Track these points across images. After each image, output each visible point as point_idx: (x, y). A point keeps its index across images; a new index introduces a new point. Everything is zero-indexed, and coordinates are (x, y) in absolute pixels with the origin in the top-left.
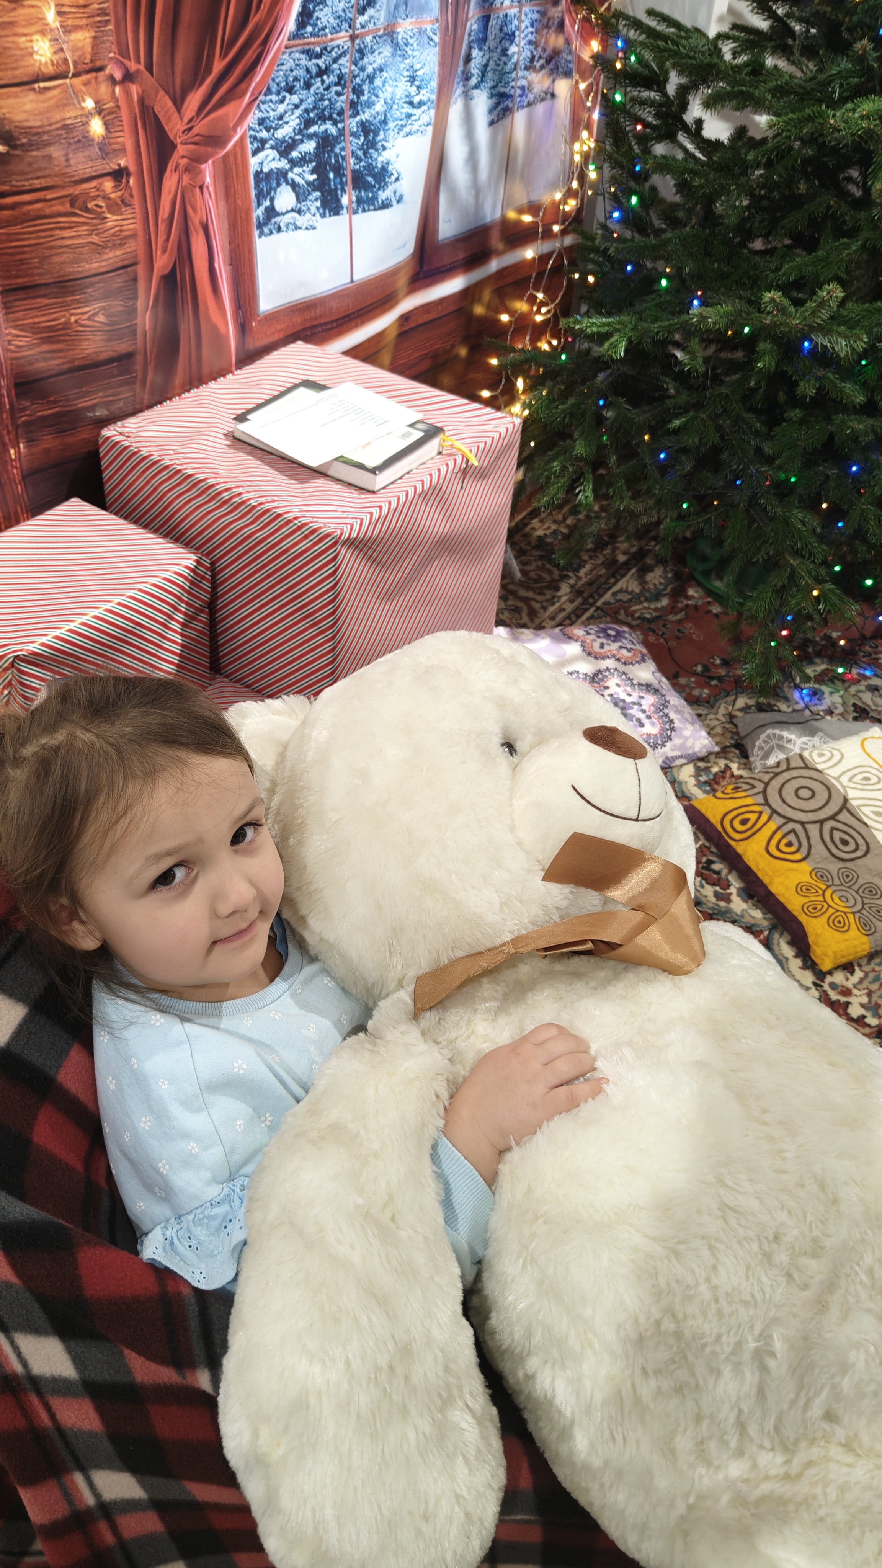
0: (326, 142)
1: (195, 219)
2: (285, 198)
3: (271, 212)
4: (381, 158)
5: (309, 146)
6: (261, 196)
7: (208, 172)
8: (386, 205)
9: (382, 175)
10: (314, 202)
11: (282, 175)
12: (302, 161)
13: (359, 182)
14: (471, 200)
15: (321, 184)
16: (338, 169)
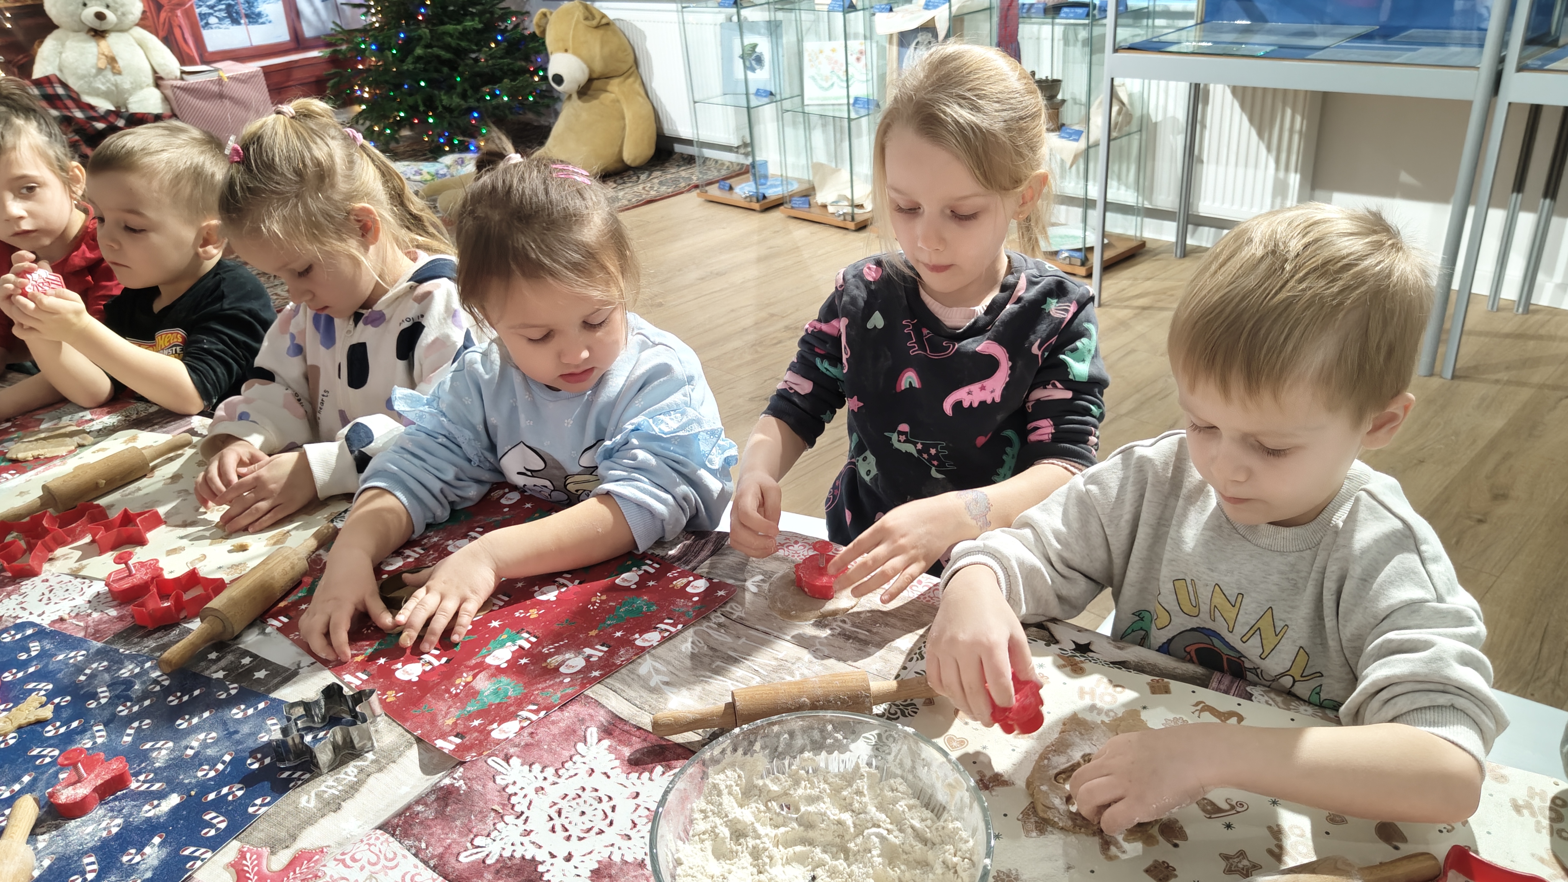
0: (229, 6)
1: (175, 24)
2: (212, 20)
3: (207, 24)
4: (257, 10)
5: (223, 7)
6: (202, 19)
7: (179, 13)
8: (263, 23)
9: (259, 15)
10: (228, 21)
11: (210, 14)
12: (220, 10)
13: (247, 16)
14: (319, 25)
15: (230, 16)
16: (237, 13)
